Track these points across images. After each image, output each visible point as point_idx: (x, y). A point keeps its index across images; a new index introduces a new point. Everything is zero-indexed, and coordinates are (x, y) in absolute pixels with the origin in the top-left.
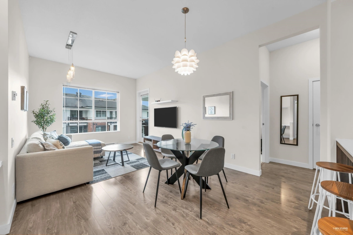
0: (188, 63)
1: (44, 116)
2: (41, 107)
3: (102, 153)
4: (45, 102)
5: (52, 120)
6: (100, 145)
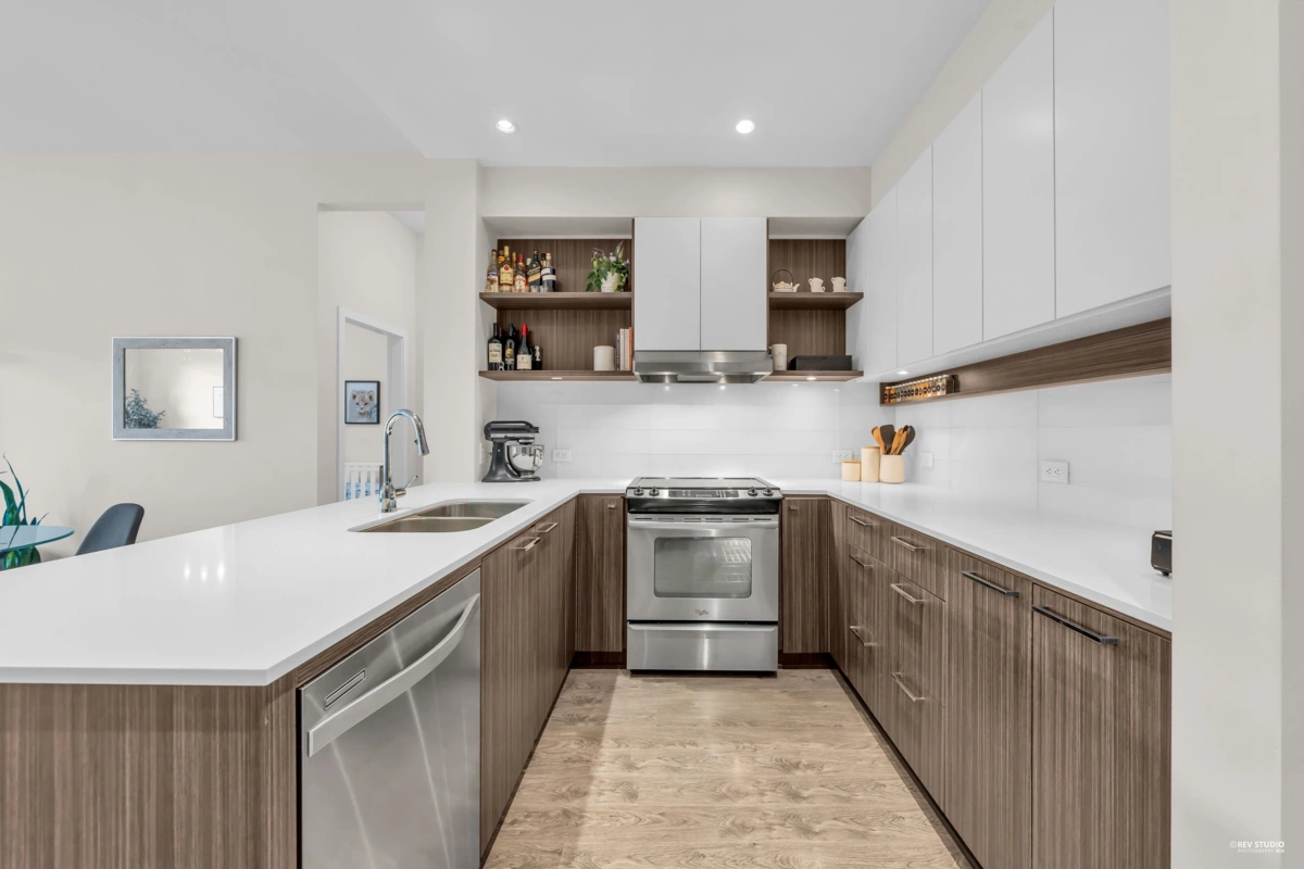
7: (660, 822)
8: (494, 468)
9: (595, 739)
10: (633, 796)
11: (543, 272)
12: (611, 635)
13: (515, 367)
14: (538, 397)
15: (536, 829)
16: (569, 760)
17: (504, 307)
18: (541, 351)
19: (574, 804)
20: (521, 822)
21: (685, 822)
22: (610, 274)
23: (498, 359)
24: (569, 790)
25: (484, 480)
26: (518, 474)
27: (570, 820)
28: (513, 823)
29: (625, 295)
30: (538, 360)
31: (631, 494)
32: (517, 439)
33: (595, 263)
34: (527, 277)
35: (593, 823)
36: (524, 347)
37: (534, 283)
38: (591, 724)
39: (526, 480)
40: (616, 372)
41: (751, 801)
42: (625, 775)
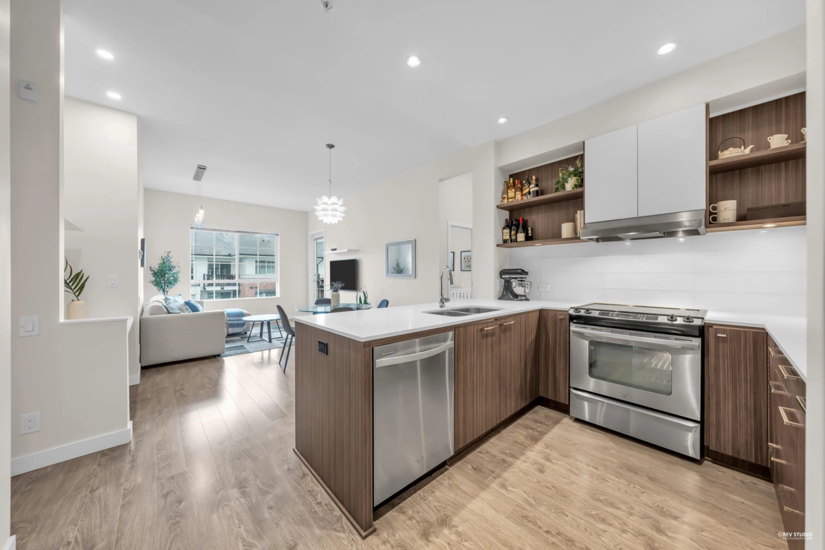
0: (330, 208)
1: (165, 274)
2: (160, 261)
3: (245, 326)
4: (166, 254)
5: (176, 280)
6: (242, 315)
7: (550, 489)
8: (505, 293)
9: (535, 440)
10: (542, 471)
11: (531, 186)
12: (561, 393)
13: (516, 240)
14: (529, 255)
15: (488, 459)
16: (517, 442)
17: (512, 210)
18: (532, 230)
19: (510, 459)
20: (483, 454)
21: (565, 497)
22: (569, 179)
23: (508, 237)
24: (510, 453)
25: (499, 299)
26: (516, 296)
27: (505, 464)
28: (480, 452)
29: (579, 190)
30: (530, 235)
31: (572, 312)
32: (516, 278)
33: (560, 175)
34: (522, 192)
35: (514, 470)
36: (521, 229)
37: (525, 194)
38: (536, 433)
39: (521, 300)
40: (575, 238)
41: (619, 513)
42: (543, 461)
